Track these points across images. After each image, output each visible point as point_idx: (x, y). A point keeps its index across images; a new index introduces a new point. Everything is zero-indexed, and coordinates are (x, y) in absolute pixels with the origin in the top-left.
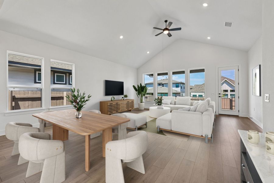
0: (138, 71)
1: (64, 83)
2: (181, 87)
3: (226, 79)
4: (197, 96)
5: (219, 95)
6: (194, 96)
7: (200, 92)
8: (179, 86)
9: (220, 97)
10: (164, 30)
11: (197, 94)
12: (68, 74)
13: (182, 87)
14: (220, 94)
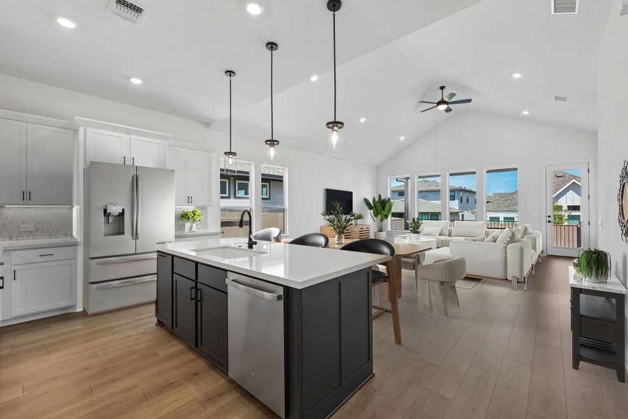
0: (378, 171)
1: (227, 195)
2: (461, 198)
3: (574, 180)
4: (501, 219)
5: (549, 219)
6: (492, 219)
7: (507, 211)
8: (456, 197)
9: (549, 222)
10: (439, 104)
11: (502, 216)
12: (232, 179)
13: (463, 199)
14: (549, 217)
